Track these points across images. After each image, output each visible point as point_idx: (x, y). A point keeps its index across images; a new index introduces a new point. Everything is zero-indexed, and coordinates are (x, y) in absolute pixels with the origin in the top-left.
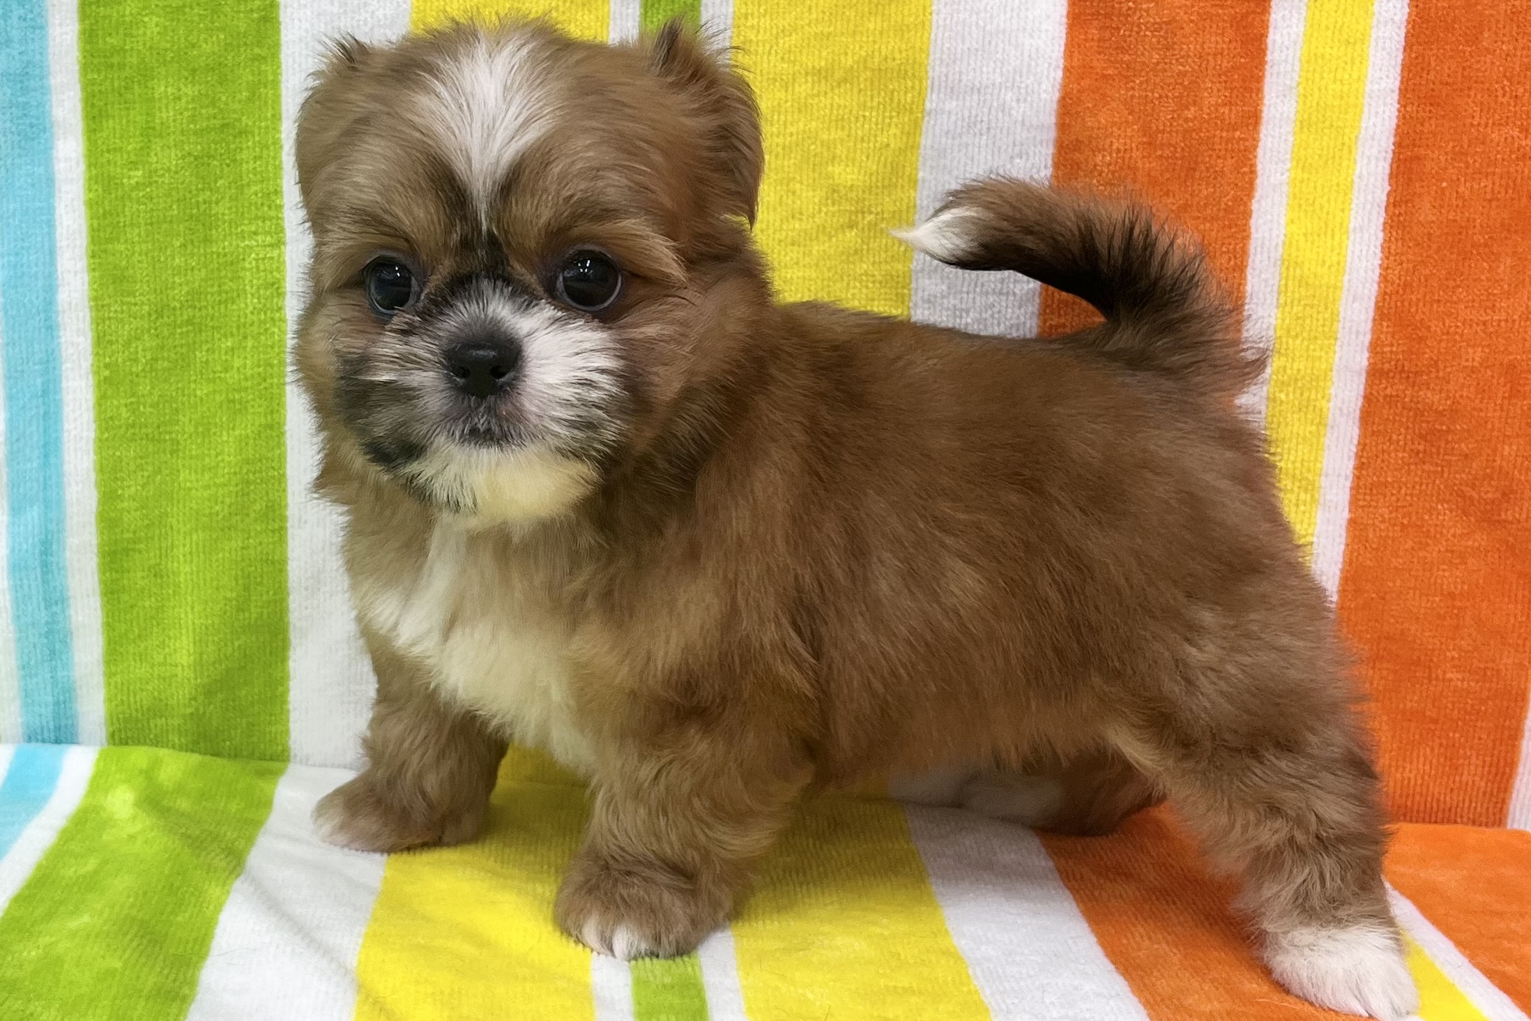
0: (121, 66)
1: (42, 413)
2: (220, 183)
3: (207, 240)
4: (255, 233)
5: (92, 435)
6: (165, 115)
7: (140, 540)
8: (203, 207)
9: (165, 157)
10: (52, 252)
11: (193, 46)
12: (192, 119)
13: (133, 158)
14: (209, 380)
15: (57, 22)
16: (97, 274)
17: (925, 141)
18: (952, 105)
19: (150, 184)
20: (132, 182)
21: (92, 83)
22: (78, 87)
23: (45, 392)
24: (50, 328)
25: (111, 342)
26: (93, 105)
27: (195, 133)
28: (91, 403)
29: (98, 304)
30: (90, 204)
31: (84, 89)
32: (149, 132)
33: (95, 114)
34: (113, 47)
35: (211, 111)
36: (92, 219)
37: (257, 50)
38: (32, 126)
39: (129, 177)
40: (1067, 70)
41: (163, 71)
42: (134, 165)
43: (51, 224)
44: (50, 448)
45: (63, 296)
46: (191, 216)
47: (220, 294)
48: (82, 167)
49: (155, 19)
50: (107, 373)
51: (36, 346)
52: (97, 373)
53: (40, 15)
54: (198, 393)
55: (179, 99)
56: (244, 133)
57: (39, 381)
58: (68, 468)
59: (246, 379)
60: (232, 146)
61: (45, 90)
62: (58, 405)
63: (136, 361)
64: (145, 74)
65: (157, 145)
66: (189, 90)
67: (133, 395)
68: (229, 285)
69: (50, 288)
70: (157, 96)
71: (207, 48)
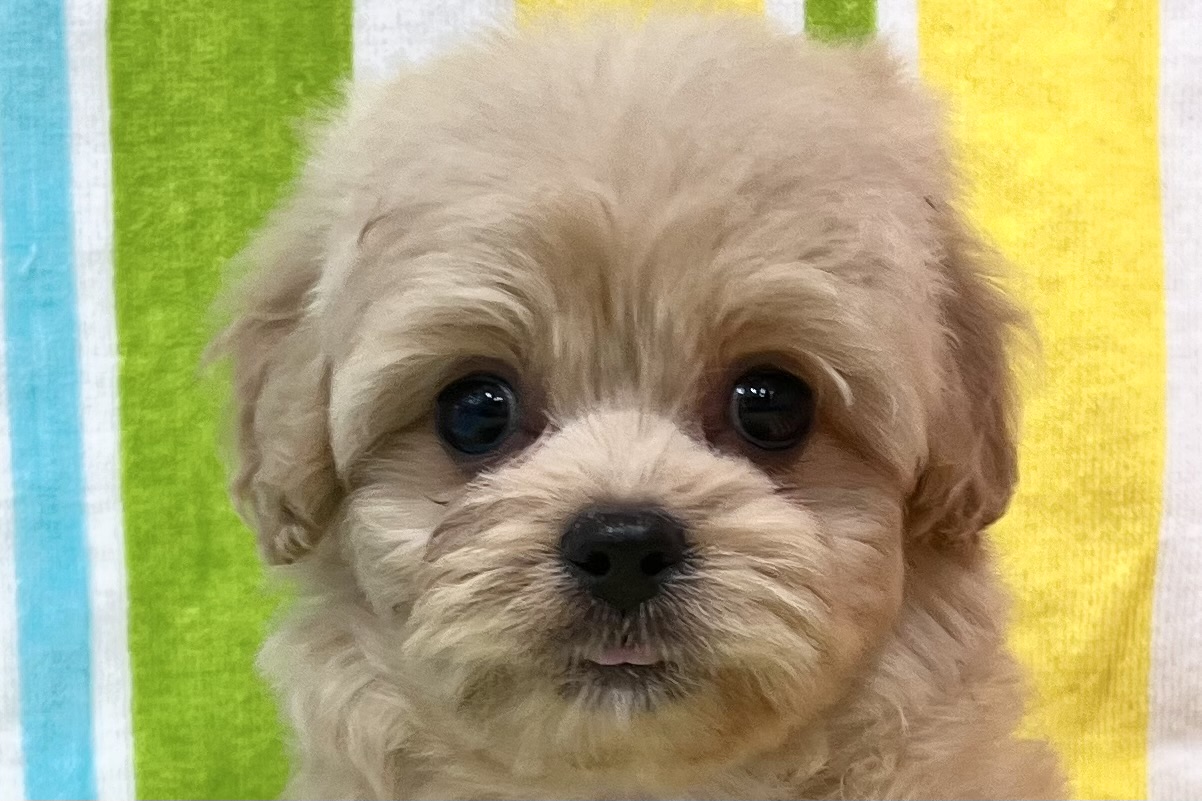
13: (187, 590)
16: (143, 734)
19: (209, 623)
20: (187, 620)
22: (119, 506)
30: (136, 649)
31: (126, 508)
36: (138, 666)
39: (182, 616)
43: (87, 673)
65: (215, 576)
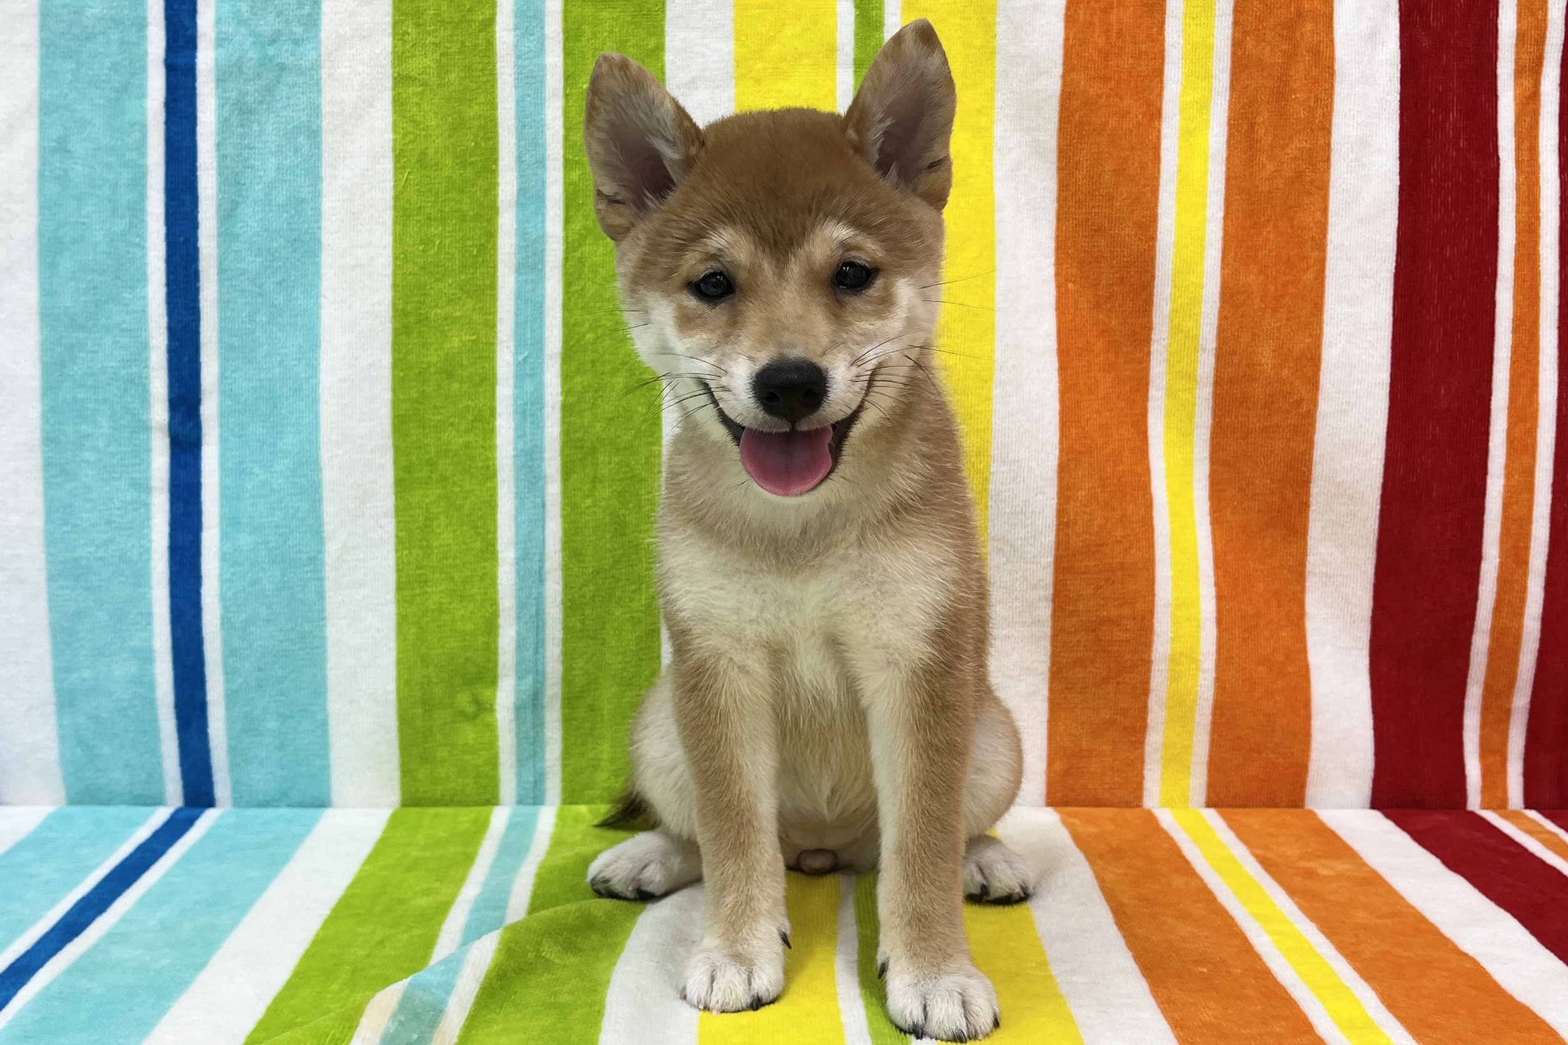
0: (582, 447)
1: (535, 624)
2: (630, 505)
3: (623, 534)
4: (648, 530)
5: (561, 636)
6: (604, 471)
7: (584, 691)
8: (622, 518)
9: (604, 492)
10: (544, 541)
11: (619, 437)
12: (617, 473)
14: (622, 607)
15: (550, 424)
17: (991, 487)
18: (1004, 468)
21: (567, 456)
23: (537, 614)
24: (541, 580)
25: (572, 588)
26: (567, 467)
27: (619, 480)
28: (561, 620)
29: (566, 568)
32: (595, 480)
33: (567, 471)
34: (579, 438)
35: (627, 469)
37: (650, 439)
38: (535, 477)
40: (1061, 450)
41: (603, 449)
42: (587, 497)
44: (539, 645)
45: (548, 565)
46: (616, 522)
47: (629, 561)
48: (560, 499)
49: (599, 424)
50: (569, 604)
51: (534, 590)
52: (564, 602)
53: (542, 421)
54: (617, 613)
55: (610, 463)
56: (643, 480)
57: (534, 609)
58: (548, 654)
59: (642, 606)
60: (637, 486)
61: (542, 459)
62: (544, 621)
63: (585, 597)
64: (594, 451)
66: (617, 459)
67: (583, 615)
68: (634, 557)
69: (542, 561)
70: (600, 461)
71: (625, 438)
